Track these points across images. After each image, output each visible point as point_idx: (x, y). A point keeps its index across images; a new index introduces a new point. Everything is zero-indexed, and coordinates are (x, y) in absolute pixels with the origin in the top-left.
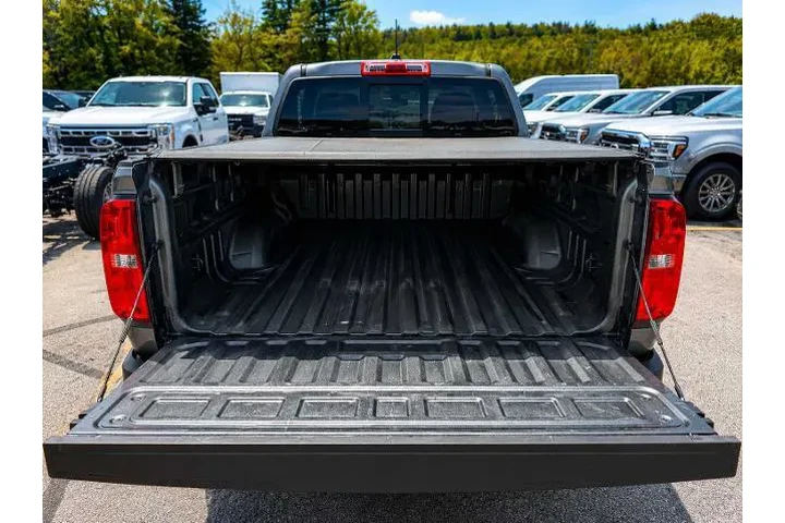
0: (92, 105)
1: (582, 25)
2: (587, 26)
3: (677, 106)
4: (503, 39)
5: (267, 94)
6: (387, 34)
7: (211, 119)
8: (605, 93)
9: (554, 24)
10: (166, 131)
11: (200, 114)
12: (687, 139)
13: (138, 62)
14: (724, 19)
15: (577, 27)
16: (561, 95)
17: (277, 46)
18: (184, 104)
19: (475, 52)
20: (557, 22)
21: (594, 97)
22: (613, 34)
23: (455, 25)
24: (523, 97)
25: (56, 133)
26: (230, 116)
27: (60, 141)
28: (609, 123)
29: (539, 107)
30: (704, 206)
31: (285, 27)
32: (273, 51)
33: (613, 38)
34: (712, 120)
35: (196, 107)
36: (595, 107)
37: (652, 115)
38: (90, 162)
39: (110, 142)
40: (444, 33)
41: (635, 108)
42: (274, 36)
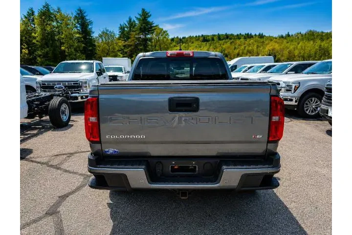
0: (54, 72)
1: (257, 34)
2: (260, 35)
3: (297, 70)
4: (224, 41)
5: (123, 67)
6: (173, 40)
7: (103, 78)
8: (267, 65)
9: (246, 34)
10: (86, 83)
11: (99, 75)
12: (299, 83)
13: (66, 54)
14: (319, 32)
15: (255, 35)
16: (249, 66)
17: (124, 46)
18: (93, 72)
19: (211, 47)
20: (247, 33)
21: (263, 66)
22: (271, 39)
23: (202, 35)
24: (232, 67)
25: (40, 84)
26: (110, 76)
27: (41, 87)
28: (270, 77)
29: (239, 71)
30: (307, 112)
31: (128, 38)
32: (123, 48)
33: (271, 40)
34: (309, 75)
35: (97, 73)
36: (263, 70)
37: (287, 73)
38: (55, 95)
39: (62, 88)
40: (197, 38)
41: (280, 71)
42: (123, 42)
